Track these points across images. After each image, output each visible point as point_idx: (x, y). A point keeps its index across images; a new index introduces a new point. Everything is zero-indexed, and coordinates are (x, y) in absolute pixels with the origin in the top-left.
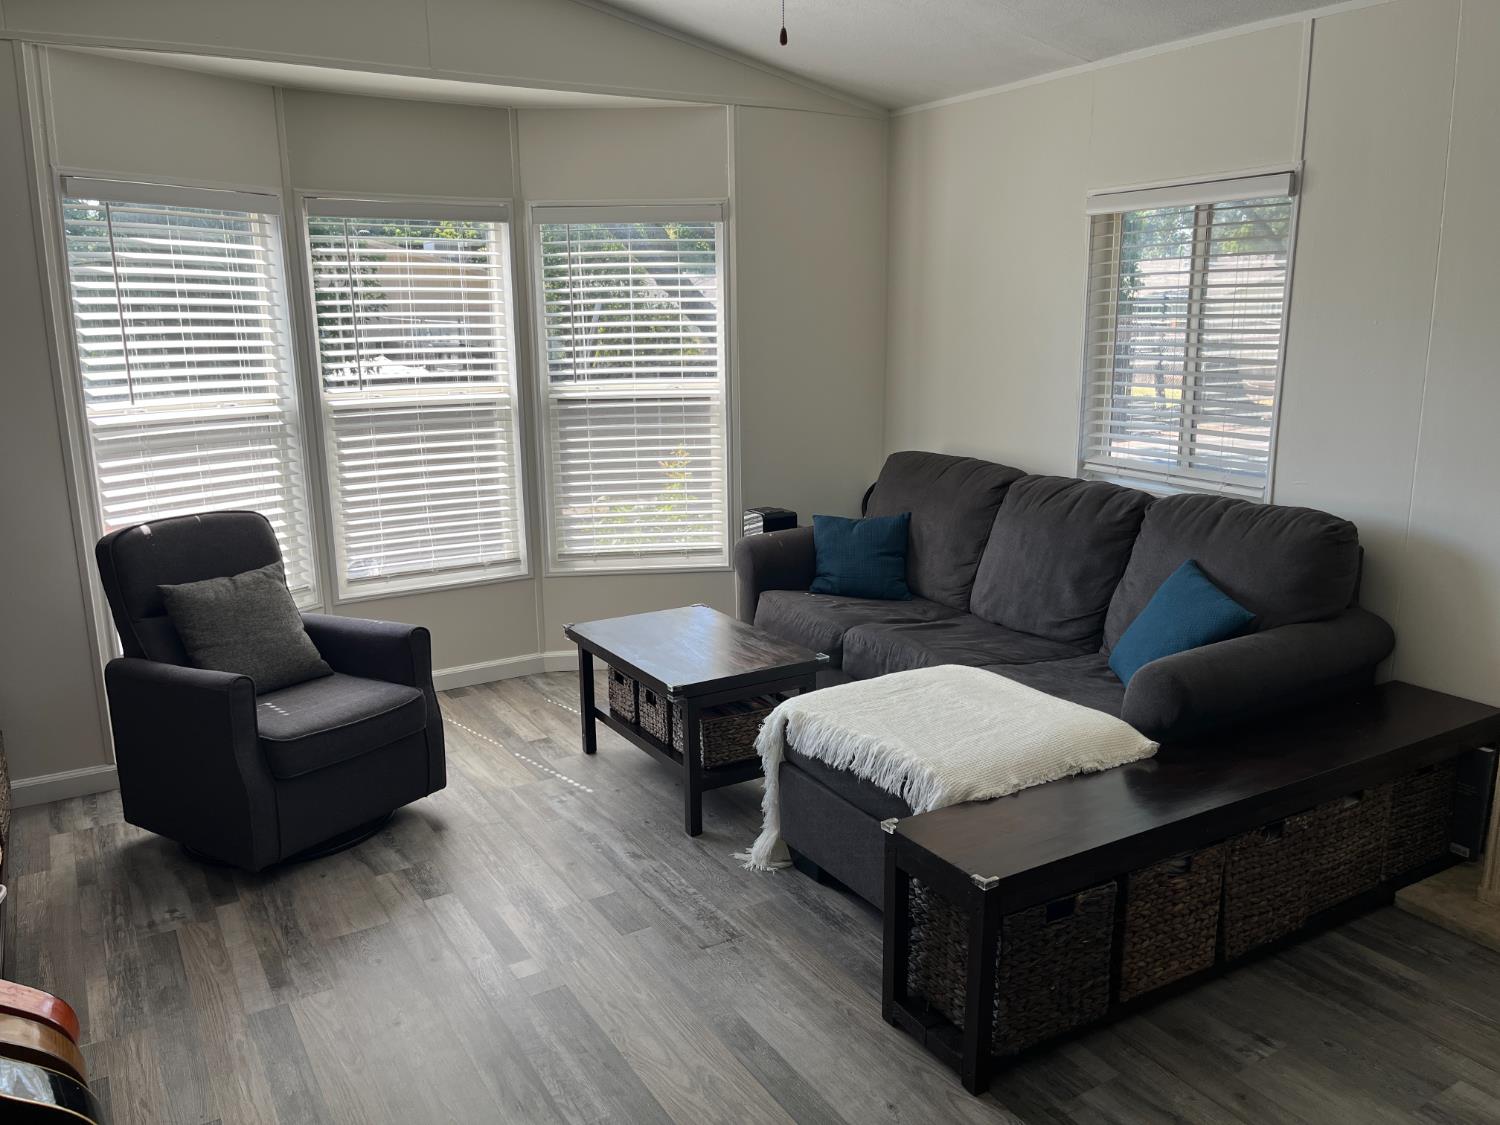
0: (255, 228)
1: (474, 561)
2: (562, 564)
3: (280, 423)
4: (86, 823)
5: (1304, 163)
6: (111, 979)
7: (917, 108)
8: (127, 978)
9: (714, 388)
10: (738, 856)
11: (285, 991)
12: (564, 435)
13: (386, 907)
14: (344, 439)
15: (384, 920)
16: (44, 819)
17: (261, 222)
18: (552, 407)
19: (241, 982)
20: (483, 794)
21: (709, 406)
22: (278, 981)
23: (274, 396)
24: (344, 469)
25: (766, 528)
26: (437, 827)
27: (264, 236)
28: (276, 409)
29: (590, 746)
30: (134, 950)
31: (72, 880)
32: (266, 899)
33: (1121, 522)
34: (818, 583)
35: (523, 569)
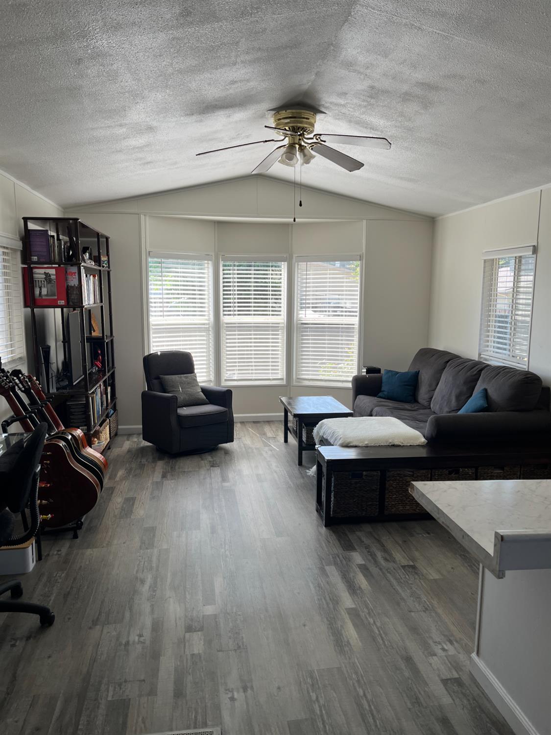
0: (206, 265)
1: (268, 378)
2: (299, 382)
3: (207, 326)
4: (136, 440)
5: (538, 242)
6: (125, 470)
7: (441, 217)
8: (129, 471)
9: (355, 321)
10: (307, 471)
11: (164, 479)
12: (303, 336)
13: (200, 467)
14: (227, 333)
15: (197, 470)
16: (125, 438)
17: (208, 264)
18: (299, 326)
19: (155, 475)
20: (245, 448)
21: (353, 327)
22: (164, 476)
23: (206, 317)
24: (227, 343)
25: (368, 372)
26: (227, 452)
27: (208, 268)
28: (207, 322)
29: (286, 441)
30: (134, 466)
31: (126, 451)
32: (171, 461)
33: (475, 375)
34: (380, 394)
35: (284, 382)
